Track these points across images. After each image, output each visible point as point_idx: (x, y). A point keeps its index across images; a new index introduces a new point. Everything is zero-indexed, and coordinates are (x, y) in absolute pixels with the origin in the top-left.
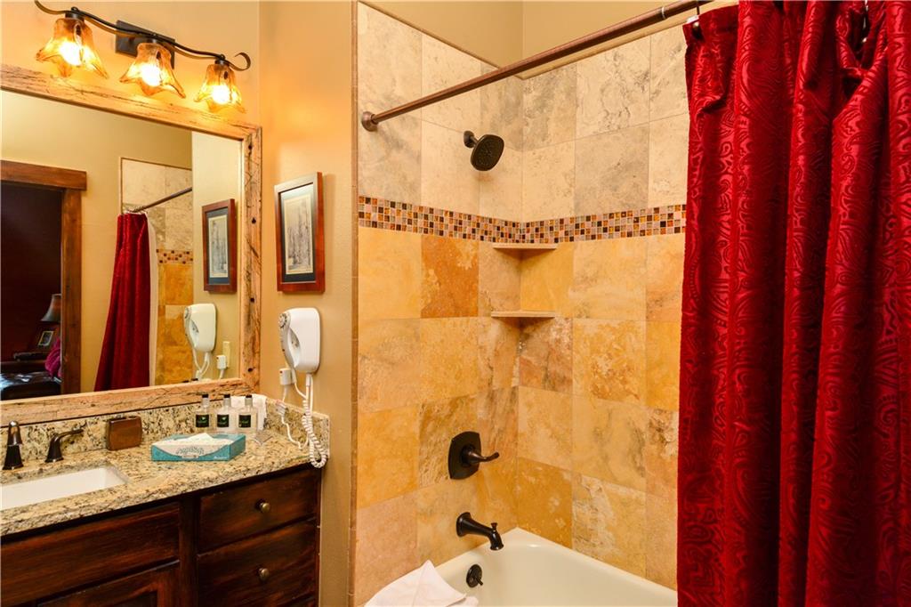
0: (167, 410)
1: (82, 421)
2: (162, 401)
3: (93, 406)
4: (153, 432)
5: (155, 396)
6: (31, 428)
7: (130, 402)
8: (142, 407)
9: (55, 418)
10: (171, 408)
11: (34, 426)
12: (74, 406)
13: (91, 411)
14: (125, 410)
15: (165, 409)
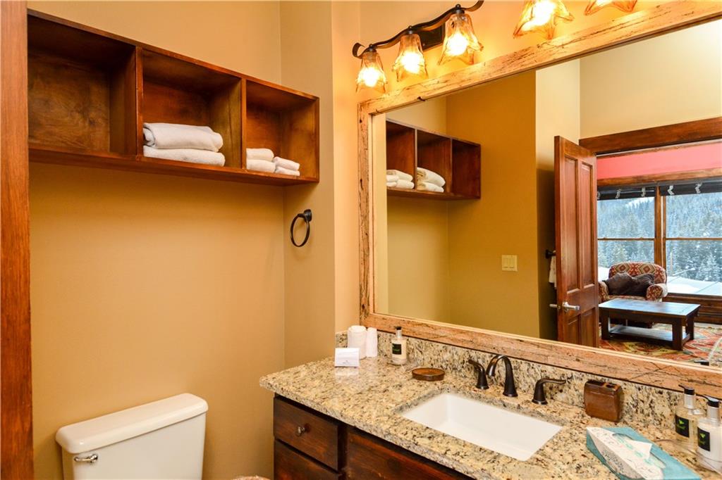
0: (661, 393)
1: (569, 373)
2: (654, 378)
3: (578, 360)
4: (642, 412)
5: (644, 370)
6: (529, 364)
7: (615, 369)
8: (628, 378)
9: (546, 362)
10: (665, 391)
11: (531, 364)
12: (560, 355)
13: (576, 365)
14: (609, 375)
15: (658, 390)
